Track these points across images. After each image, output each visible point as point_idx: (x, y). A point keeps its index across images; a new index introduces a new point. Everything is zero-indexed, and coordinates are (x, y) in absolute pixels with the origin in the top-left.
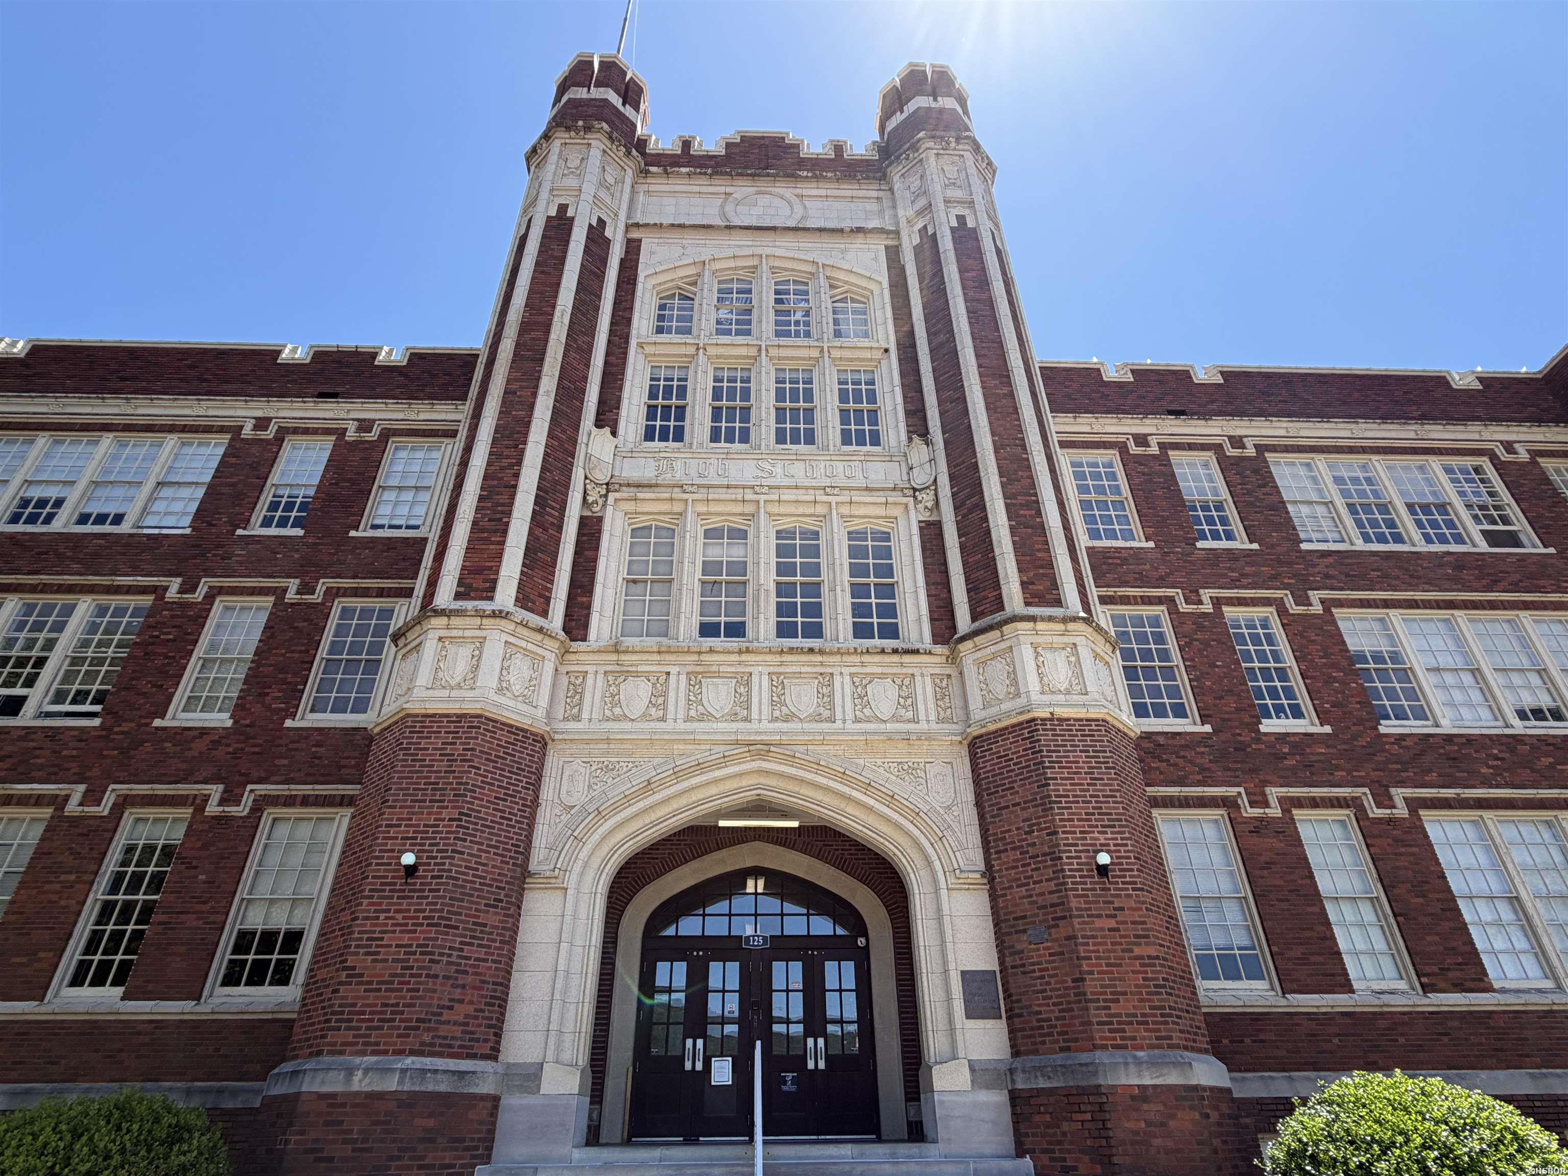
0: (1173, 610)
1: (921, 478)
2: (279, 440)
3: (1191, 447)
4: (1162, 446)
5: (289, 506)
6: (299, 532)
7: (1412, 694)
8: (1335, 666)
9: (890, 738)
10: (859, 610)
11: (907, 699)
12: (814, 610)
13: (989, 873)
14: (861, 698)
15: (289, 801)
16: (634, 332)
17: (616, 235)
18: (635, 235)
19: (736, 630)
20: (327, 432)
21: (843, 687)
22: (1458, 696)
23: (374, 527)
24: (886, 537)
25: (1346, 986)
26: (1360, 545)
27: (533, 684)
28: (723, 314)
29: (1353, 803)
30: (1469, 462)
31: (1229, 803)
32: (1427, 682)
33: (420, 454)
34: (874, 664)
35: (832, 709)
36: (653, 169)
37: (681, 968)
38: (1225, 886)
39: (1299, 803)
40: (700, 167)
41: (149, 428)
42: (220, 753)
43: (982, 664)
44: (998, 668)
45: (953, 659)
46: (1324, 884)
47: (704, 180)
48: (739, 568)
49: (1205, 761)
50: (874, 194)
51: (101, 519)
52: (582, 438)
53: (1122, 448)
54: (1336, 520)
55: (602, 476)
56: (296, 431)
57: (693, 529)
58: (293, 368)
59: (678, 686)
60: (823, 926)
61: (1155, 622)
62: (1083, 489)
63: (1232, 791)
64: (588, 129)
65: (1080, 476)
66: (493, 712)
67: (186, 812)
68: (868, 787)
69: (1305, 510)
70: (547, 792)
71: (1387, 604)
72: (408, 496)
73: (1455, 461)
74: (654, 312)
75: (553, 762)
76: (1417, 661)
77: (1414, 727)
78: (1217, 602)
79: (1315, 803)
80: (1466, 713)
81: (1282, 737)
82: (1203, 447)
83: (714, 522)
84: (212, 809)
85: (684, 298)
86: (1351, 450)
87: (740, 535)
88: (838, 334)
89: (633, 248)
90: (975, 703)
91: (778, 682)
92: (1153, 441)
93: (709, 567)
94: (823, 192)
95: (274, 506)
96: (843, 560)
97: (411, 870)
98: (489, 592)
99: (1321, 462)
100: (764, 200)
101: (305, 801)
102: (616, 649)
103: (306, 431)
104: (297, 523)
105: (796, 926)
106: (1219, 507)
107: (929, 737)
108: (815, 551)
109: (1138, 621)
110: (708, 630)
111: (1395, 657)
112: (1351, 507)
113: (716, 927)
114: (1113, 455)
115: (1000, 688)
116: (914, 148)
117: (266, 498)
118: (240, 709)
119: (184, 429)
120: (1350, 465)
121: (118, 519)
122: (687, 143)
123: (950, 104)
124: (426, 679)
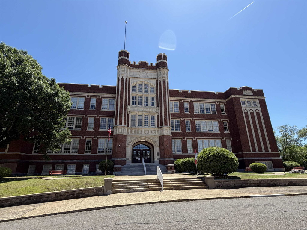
0: (181, 120)
1: (157, 111)
2: (90, 98)
3: (186, 101)
4: (183, 101)
5: (93, 106)
6: (95, 110)
7: (200, 128)
8: (194, 126)
9: (153, 135)
10: (151, 124)
11: (155, 132)
12: (148, 123)
13: (160, 146)
14: (151, 132)
16: (130, 92)
18: (130, 78)
19: (141, 125)
20: (95, 97)
21: (150, 131)
22: (204, 129)
23: (102, 109)
24: (154, 116)
25: (187, 153)
26: (200, 113)
27: (125, 131)
28: (139, 89)
29: (192, 139)
30: (213, 103)
31: (182, 138)
32: (202, 127)
33: (105, 100)
34: (152, 129)
35: (149, 133)
36: (131, 68)
38: (180, 145)
39: (187, 138)
40: (136, 67)
41: (75, 96)
42: (93, 133)
43: (161, 130)
45: (159, 129)
46: (188, 145)
47: (137, 69)
48: (141, 119)
49: (180, 135)
50: (155, 72)
52: (127, 106)
53: (179, 101)
55: (129, 110)
56: (92, 97)
57: (137, 115)
58: (89, 88)
59: (136, 131)
60: (147, 148)
61: (179, 121)
62: (174, 106)
63: (182, 137)
64: (124, 65)
65: (174, 104)
68: (151, 140)
69: (196, 108)
70: (127, 140)
71: (200, 120)
72: (105, 105)
73: (212, 103)
74: (132, 88)
75: (127, 137)
76: (201, 125)
77: (199, 132)
78: (185, 119)
79: (189, 138)
80: (204, 130)
81: (188, 132)
82: (187, 101)
83: (139, 115)
84: (94, 138)
85: (135, 86)
86: (202, 102)
87: (141, 116)
88: (151, 92)
90: (160, 133)
91: (144, 130)
92: (182, 100)
93: (139, 119)
94: (150, 72)
95: (91, 106)
96: (150, 119)
97: (119, 146)
99: (199, 103)
100: (143, 72)
102: (131, 128)
104: (94, 108)
105: (145, 148)
106: (188, 108)
107: (156, 135)
108: (148, 118)
109: (177, 121)
110: (139, 125)
111: (200, 125)
112: (200, 109)
113: (138, 148)
115: (162, 132)
116: (160, 68)
118: (94, 129)
119: (79, 96)
120: (202, 104)
121: (75, 107)
122: (134, 63)
123: (165, 61)
124: (118, 132)
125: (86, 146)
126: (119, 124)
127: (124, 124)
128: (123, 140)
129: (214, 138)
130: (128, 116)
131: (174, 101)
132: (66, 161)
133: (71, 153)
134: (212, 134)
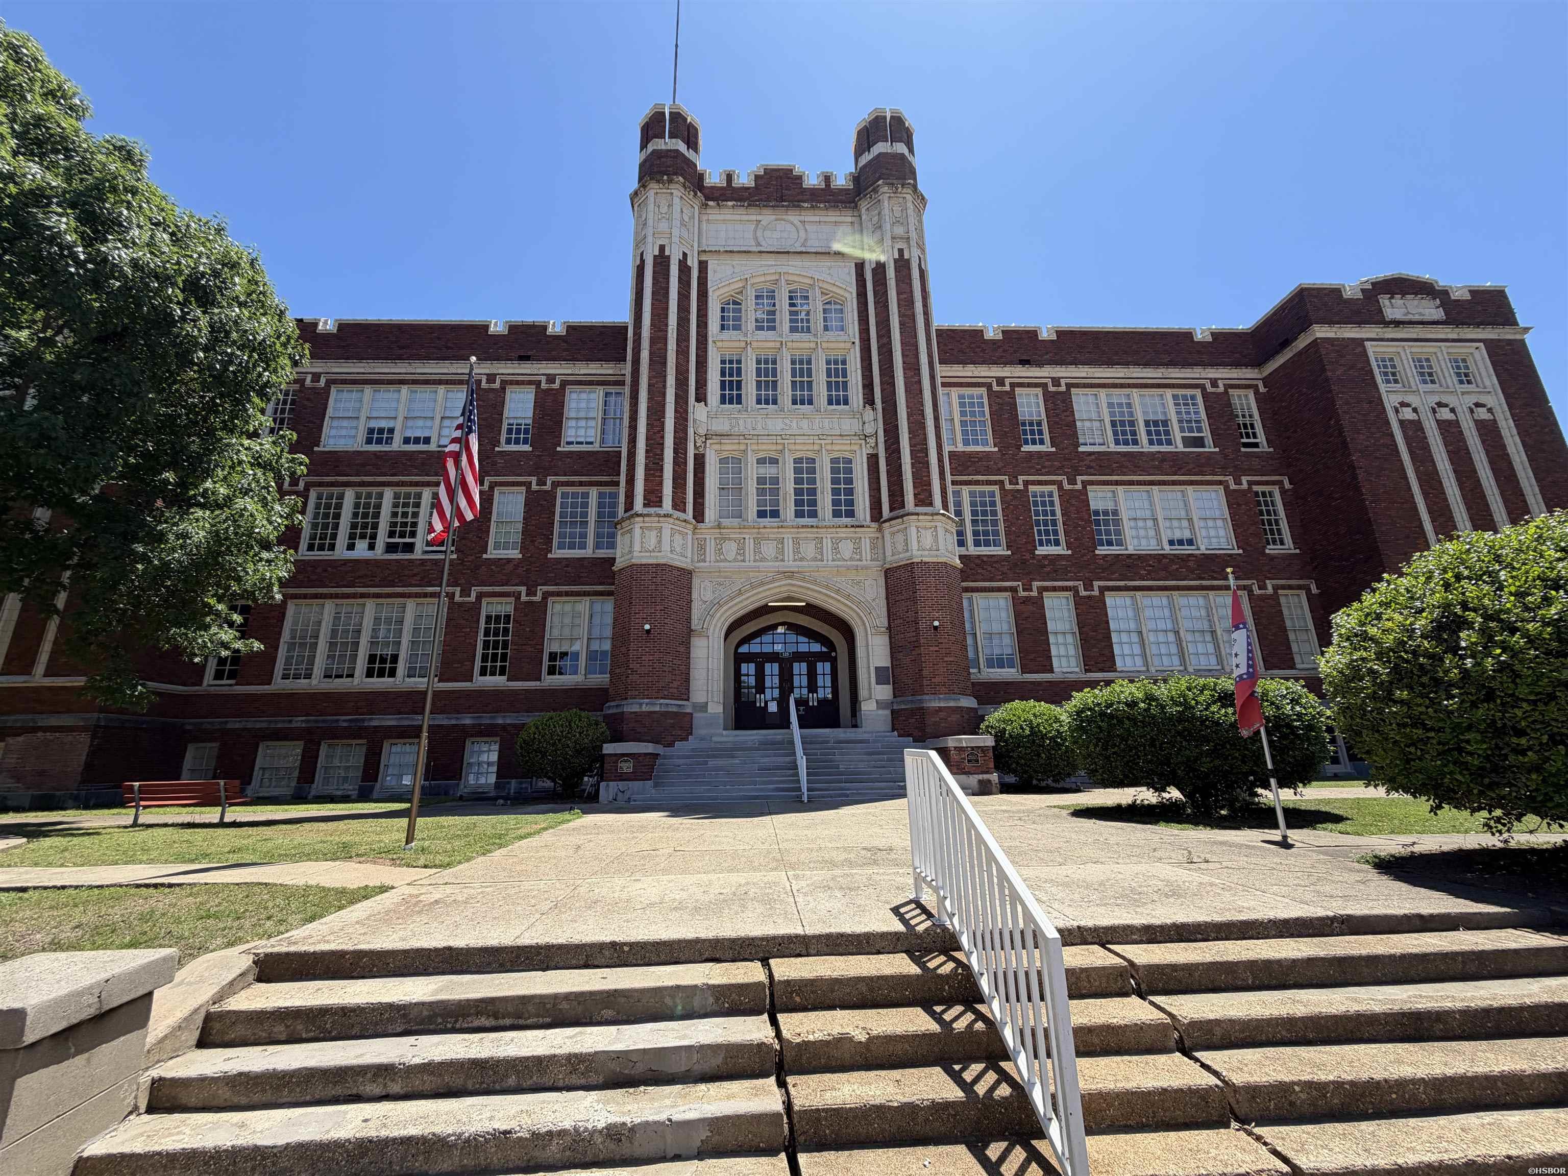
0: (1002, 488)
1: (869, 430)
2: (503, 389)
3: (1029, 385)
4: (1013, 385)
5: (518, 431)
6: (527, 448)
7: (1118, 533)
8: (1082, 519)
9: (848, 568)
10: (836, 503)
11: (857, 549)
12: (813, 503)
13: (889, 628)
14: (836, 549)
15: (559, 594)
16: (710, 333)
17: (693, 262)
18: (703, 258)
19: (775, 514)
20: (530, 383)
21: (827, 544)
22: (1142, 533)
23: (569, 443)
24: (850, 461)
25: (1051, 671)
26: (1113, 448)
27: (684, 546)
28: (760, 315)
29: (1075, 590)
30: (1189, 392)
31: (1014, 590)
32: (1127, 525)
33: (584, 396)
34: (843, 533)
35: (822, 555)
36: (711, 203)
37: (752, 666)
38: (1005, 627)
39: (1047, 589)
40: (740, 200)
41: (427, 382)
42: (520, 570)
43: (893, 534)
44: (900, 537)
45: (880, 530)
46: (1051, 626)
47: (742, 211)
48: (775, 481)
49: (1005, 569)
50: (849, 219)
51: (417, 440)
52: (690, 409)
53: (989, 386)
54: (1103, 432)
55: (703, 431)
56: (512, 383)
57: (752, 459)
58: (497, 337)
59: (750, 545)
60: (816, 647)
61: (992, 494)
62: (963, 413)
63: (1015, 584)
64: (670, 181)
65: (962, 405)
66: (671, 563)
67: (512, 599)
68: (838, 591)
69: (1087, 424)
70: (695, 595)
71: (1117, 483)
72: (582, 423)
73: (1181, 392)
74: (719, 314)
75: (696, 582)
76: (1124, 515)
77: (1115, 550)
78: (1026, 483)
79: (1054, 589)
80: (1144, 542)
81: (1045, 557)
82: (1036, 385)
83: (761, 455)
84: (524, 598)
85: (735, 303)
86: (1122, 386)
87: (774, 461)
88: (826, 328)
89: (703, 266)
90: (889, 553)
91: (796, 542)
92: (1007, 381)
93: (761, 481)
94: (817, 219)
95: (510, 431)
96: (828, 475)
97: (648, 631)
98: (659, 503)
99: (1103, 393)
100: (780, 225)
101: (567, 594)
102: (719, 526)
103: (518, 383)
104: (525, 442)
105: (803, 648)
106: (1039, 424)
107: (866, 568)
108: (813, 471)
109: (982, 494)
110: (761, 514)
111: (1115, 513)
112: (1114, 424)
113: (767, 649)
114: (983, 391)
115: (900, 547)
116: (875, 191)
117: (505, 427)
118: (524, 549)
119: (447, 382)
120: (1118, 396)
121: (427, 440)
122: (729, 177)
123: (901, 148)
124: (637, 547)
125: (481, 637)
126: (645, 505)
127: (675, 506)
128: (666, 593)
129: (1205, 583)
130: (700, 461)
131: (961, 385)
132: (377, 721)
133: (401, 681)
134: (1191, 564)
